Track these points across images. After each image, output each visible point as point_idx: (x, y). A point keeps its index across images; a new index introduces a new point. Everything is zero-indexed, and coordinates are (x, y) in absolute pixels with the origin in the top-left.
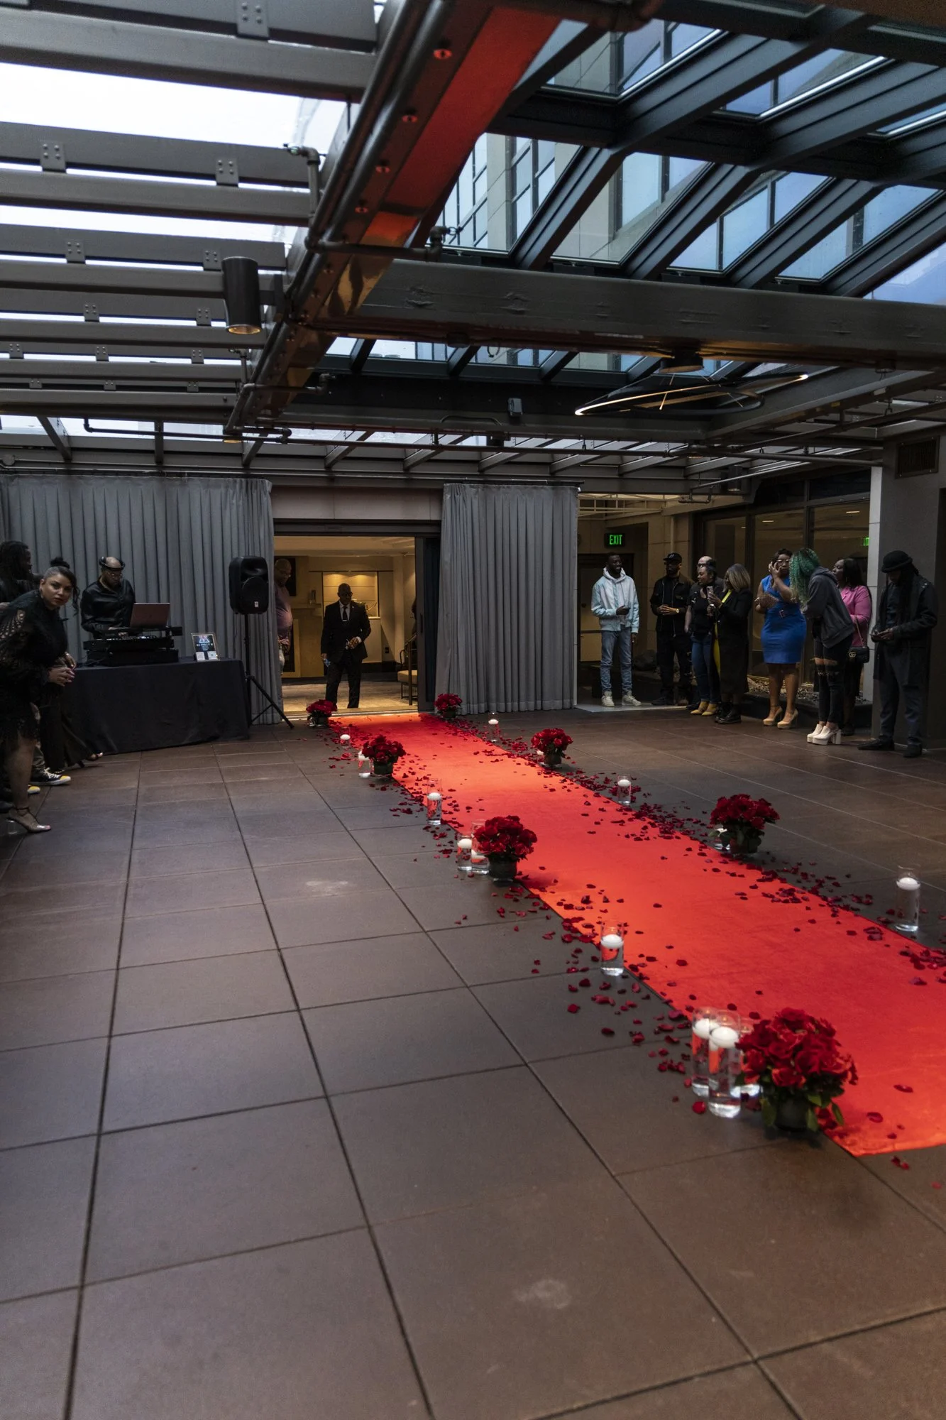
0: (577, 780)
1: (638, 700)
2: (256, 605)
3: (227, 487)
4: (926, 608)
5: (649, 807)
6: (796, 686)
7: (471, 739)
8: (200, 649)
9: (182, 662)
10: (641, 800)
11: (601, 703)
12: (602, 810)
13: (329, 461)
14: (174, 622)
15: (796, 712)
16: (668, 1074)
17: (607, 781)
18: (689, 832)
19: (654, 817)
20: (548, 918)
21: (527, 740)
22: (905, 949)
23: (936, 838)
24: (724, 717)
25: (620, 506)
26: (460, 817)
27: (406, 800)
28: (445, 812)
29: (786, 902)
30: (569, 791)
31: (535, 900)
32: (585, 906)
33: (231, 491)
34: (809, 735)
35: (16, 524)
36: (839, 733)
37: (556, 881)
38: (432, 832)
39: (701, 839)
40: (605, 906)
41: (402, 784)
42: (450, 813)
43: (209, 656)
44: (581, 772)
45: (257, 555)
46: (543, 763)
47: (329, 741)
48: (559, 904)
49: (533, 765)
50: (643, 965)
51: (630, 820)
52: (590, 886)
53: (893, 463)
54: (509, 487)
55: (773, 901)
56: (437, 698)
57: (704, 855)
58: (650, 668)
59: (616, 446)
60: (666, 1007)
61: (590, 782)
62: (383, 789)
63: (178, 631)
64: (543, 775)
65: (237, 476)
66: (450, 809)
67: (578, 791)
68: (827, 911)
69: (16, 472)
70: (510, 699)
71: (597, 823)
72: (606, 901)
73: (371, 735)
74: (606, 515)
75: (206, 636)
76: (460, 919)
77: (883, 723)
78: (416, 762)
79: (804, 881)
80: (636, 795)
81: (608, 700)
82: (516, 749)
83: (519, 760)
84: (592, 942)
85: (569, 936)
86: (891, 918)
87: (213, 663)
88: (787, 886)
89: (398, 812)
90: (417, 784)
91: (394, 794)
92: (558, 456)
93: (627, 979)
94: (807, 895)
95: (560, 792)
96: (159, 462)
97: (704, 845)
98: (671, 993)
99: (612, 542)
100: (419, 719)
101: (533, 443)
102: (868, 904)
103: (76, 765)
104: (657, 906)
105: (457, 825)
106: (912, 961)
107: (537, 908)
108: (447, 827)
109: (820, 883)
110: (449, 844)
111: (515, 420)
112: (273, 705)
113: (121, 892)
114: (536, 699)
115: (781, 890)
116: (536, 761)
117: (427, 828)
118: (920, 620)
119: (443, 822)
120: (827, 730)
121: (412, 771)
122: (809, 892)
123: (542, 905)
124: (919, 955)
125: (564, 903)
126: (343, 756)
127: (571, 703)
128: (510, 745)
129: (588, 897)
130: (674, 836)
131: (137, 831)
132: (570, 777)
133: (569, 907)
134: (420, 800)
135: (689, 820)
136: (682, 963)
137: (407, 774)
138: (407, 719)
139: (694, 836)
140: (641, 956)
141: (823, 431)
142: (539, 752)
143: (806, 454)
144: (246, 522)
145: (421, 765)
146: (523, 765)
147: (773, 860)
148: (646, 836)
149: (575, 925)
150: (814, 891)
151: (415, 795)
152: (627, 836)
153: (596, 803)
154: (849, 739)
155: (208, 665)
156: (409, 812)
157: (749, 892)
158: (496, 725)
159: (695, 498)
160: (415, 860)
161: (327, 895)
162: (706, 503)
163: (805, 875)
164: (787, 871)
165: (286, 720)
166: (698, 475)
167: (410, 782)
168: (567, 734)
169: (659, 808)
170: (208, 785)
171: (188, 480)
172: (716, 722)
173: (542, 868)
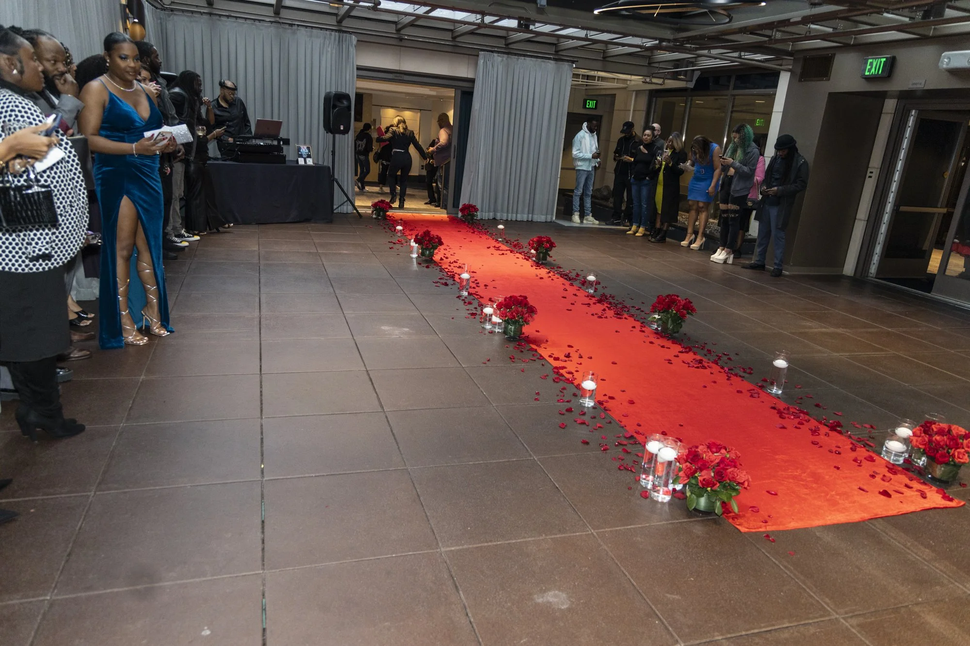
0: (558, 273)
1: (596, 220)
2: (342, 128)
3: (325, 38)
4: (801, 177)
5: (607, 296)
6: (707, 221)
7: (484, 237)
8: (301, 156)
9: (288, 164)
10: (601, 291)
11: (570, 220)
12: (575, 295)
13: (399, 26)
14: (283, 134)
15: (704, 239)
16: (623, 472)
17: (578, 275)
18: (633, 315)
19: (610, 303)
20: (543, 365)
21: (524, 242)
22: (773, 405)
23: (793, 333)
24: (655, 237)
25: (598, 80)
26: (480, 291)
27: (443, 276)
28: (470, 287)
29: (697, 367)
30: (552, 280)
31: (534, 353)
32: (567, 359)
33: (328, 42)
34: (712, 256)
35: (172, 51)
36: (732, 256)
37: (547, 341)
38: (463, 300)
39: (642, 321)
40: (581, 360)
41: (440, 264)
42: (474, 288)
43: (307, 161)
44: (560, 268)
45: (343, 91)
46: (534, 259)
47: (387, 230)
48: (550, 356)
49: (527, 260)
50: (607, 402)
51: (594, 304)
52: (570, 346)
53: (799, 70)
54: (524, 59)
55: (689, 366)
56: (461, 207)
57: (643, 332)
58: (606, 199)
59: (605, 37)
60: (621, 429)
61: (566, 275)
62: (427, 267)
63: (287, 142)
64: (534, 267)
65: (332, 30)
66: (474, 285)
67: (559, 281)
68: (724, 376)
69: (172, 10)
70: (510, 211)
71: (572, 304)
72: (581, 357)
73: (416, 228)
74: (587, 85)
75: (305, 147)
76: (485, 361)
77: (759, 252)
78: (448, 250)
79: (708, 355)
80: (597, 286)
81: (576, 218)
82: (515, 247)
83: (518, 255)
84: (573, 383)
85: (557, 378)
86: (764, 384)
87: (310, 167)
88: (698, 357)
89: (438, 284)
90: (450, 266)
91: (434, 271)
92: (562, 40)
93: (596, 410)
94: (711, 365)
95: (547, 281)
96: (277, 13)
97: (643, 325)
98: (625, 421)
99: (589, 105)
100: (448, 219)
101: (547, 28)
102: (750, 373)
103: (215, 230)
104: (614, 363)
105: (479, 297)
106: (778, 413)
107: (535, 358)
108: (472, 297)
109: (720, 357)
110: (474, 310)
111: (541, 10)
112: (349, 199)
113: (256, 322)
114: (529, 213)
115: (694, 359)
116: (529, 257)
117: (459, 297)
118: (796, 185)
119: (469, 294)
120: (724, 254)
121: (446, 256)
122: (712, 362)
123: (538, 356)
124: (782, 409)
125: (554, 356)
126: (398, 241)
127: (552, 218)
128: (511, 244)
129: (569, 354)
130: (624, 317)
131: (262, 281)
132: (553, 270)
133: (557, 359)
134: (453, 277)
135: (633, 307)
136: (632, 402)
137: (443, 258)
138: (440, 219)
139: (637, 319)
140: (605, 395)
141: (760, 42)
142: (533, 251)
143: (740, 57)
144: (337, 67)
145: (452, 252)
146: (521, 259)
147: (689, 339)
148: (605, 315)
149: (561, 371)
150: (716, 362)
151: (449, 273)
152: (593, 315)
153: (571, 290)
154: (738, 261)
155: (306, 167)
156: (446, 284)
157: (674, 360)
158: (503, 229)
159: (654, 80)
160: (453, 318)
161: (395, 336)
162: (661, 85)
163: (709, 351)
164: (698, 347)
165: (357, 211)
166: (658, 64)
167: (445, 263)
168: (552, 241)
169: (613, 297)
170: (307, 252)
171: (297, 30)
172: (649, 241)
173: (538, 331)
